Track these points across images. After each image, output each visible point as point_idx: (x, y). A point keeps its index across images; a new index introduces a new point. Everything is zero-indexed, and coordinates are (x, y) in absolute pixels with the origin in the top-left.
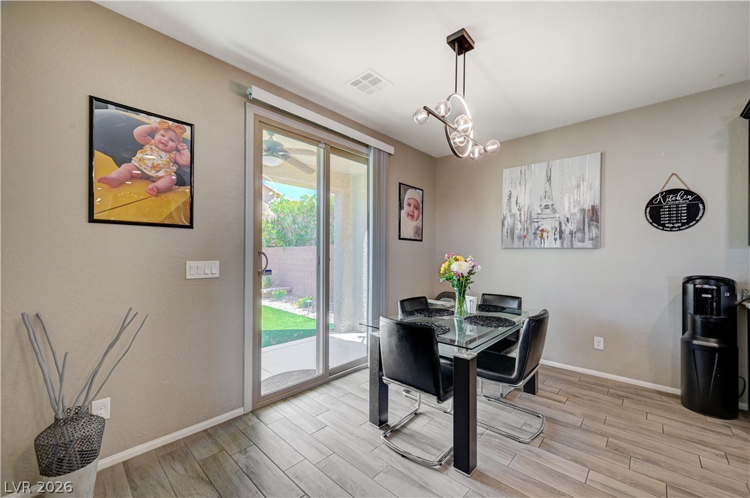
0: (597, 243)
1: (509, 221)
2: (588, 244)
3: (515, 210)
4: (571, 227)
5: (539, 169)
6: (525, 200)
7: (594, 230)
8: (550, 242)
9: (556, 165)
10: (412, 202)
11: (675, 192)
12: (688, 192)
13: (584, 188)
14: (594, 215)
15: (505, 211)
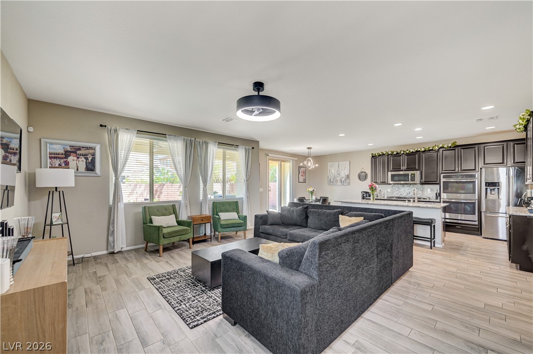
0: (349, 184)
1: (329, 177)
2: (347, 184)
3: (331, 174)
4: (343, 180)
5: (336, 163)
6: (333, 172)
7: (348, 181)
8: (339, 183)
9: (340, 163)
10: (303, 172)
11: (363, 172)
12: (365, 172)
13: (346, 169)
14: (348, 177)
15: (329, 174)
